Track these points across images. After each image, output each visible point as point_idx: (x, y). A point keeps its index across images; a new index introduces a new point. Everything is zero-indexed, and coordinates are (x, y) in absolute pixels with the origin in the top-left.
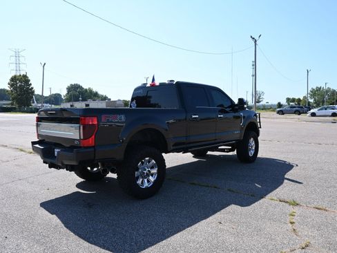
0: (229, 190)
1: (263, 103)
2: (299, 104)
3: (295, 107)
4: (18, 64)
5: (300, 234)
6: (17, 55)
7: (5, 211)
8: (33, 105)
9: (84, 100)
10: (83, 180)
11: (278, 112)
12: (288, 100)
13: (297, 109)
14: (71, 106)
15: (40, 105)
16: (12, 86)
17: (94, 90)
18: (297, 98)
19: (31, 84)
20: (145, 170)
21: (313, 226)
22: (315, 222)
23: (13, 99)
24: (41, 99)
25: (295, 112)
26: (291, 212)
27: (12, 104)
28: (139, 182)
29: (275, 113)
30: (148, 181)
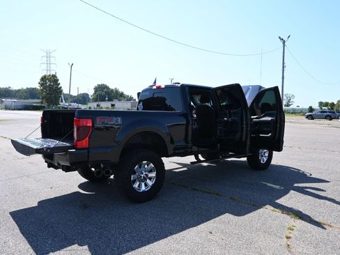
0: (231, 199)
1: (293, 106)
2: (332, 109)
3: (326, 112)
4: (49, 64)
5: (293, 250)
6: (48, 55)
7: (5, 207)
8: (61, 104)
9: (110, 100)
10: (87, 180)
11: (307, 117)
12: (321, 104)
13: (328, 114)
14: (98, 105)
15: (67, 104)
16: (42, 85)
17: (120, 90)
18: (330, 102)
19: (59, 84)
20: (142, 173)
21: (310, 243)
22: (314, 238)
23: (43, 98)
24: (69, 98)
25: (326, 118)
26: (290, 225)
27: (42, 103)
28: (136, 185)
29: (304, 118)
30: (146, 185)
